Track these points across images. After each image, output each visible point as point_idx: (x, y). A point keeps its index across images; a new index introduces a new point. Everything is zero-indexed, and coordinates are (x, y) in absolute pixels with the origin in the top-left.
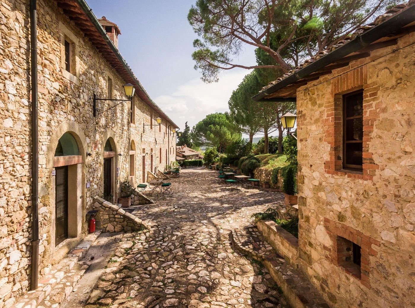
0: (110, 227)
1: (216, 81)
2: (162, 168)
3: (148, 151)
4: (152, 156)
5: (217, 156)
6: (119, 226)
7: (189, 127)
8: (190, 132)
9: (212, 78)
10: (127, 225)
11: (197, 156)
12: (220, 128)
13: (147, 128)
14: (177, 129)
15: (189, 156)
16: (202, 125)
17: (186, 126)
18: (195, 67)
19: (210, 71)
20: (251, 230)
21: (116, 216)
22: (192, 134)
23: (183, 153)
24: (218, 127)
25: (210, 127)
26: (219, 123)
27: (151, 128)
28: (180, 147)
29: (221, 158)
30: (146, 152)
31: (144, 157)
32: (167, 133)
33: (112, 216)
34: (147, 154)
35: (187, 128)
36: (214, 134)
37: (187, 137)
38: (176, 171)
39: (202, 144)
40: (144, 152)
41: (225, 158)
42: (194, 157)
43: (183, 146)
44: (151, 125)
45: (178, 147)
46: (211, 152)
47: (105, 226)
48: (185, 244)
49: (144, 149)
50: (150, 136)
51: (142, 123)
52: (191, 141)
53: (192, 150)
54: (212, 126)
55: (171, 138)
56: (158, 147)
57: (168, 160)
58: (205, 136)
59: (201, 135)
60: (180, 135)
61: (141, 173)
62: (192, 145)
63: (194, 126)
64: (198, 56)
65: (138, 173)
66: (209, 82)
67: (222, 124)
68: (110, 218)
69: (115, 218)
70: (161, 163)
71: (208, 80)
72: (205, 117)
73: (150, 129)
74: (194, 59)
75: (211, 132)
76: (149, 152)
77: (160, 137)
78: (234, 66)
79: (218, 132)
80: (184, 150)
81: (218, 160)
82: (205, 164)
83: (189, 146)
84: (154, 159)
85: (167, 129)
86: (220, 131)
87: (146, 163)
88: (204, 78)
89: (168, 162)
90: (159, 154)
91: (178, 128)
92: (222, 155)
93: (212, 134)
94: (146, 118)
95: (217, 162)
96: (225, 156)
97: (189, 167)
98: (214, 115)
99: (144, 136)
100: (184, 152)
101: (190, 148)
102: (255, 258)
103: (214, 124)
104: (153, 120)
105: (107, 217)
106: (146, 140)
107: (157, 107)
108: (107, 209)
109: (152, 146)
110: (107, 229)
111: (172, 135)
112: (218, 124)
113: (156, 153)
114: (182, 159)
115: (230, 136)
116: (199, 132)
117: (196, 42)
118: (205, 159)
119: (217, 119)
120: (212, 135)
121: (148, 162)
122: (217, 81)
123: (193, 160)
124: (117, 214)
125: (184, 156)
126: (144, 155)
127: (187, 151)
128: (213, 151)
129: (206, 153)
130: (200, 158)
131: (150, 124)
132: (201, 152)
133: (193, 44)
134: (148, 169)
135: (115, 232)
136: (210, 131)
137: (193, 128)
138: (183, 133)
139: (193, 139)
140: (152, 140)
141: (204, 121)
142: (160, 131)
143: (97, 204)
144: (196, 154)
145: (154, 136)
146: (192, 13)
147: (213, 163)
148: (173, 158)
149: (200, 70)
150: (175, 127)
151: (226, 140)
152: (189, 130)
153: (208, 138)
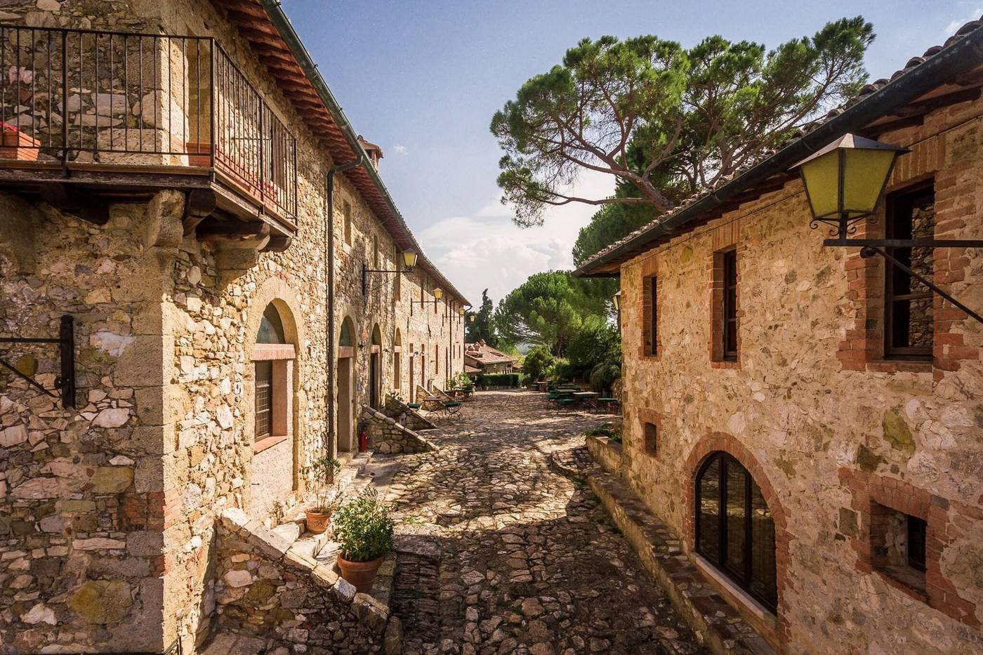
0: (384, 446)
1: (539, 224)
2: (440, 383)
3: (417, 348)
4: (423, 357)
5: (550, 363)
6: (396, 445)
7: (490, 302)
8: (493, 311)
9: (532, 219)
10: (407, 445)
11: (509, 364)
12: (558, 304)
13: (417, 306)
14: (466, 308)
15: (491, 365)
16: (520, 298)
17: (485, 298)
18: (503, 200)
19: (529, 207)
20: (578, 452)
21: (393, 432)
22: (497, 317)
23: (479, 359)
24: (554, 302)
25: (537, 303)
26: (556, 292)
27: (422, 307)
28: (472, 345)
29: (559, 366)
30: (415, 350)
31: (411, 358)
32: (448, 315)
33: (387, 431)
34: (417, 353)
35: (487, 303)
36: (544, 318)
37: (487, 323)
38: (467, 389)
39: (520, 339)
40: (411, 350)
41: (565, 367)
42: (502, 367)
43: (477, 344)
44: (422, 302)
45: (467, 345)
46: (538, 356)
47: (378, 445)
48: (487, 464)
49: (411, 345)
50: (420, 323)
51: (409, 297)
52: (496, 333)
53: (497, 352)
54: (540, 299)
55: (454, 326)
56: (432, 342)
57: (449, 370)
58: (527, 322)
59: (518, 320)
60: (472, 319)
61: (408, 386)
62: (497, 342)
63: (502, 300)
64: (507, 181)
65: (405, 385)
66: (527, 226)
67: (563, 296)
68: (384, 434)
69: (392, 434)
70: (437, 373)
71: (524, 223)
72: (526, 281)
73: (420, 308)
74: (501, 185)
75: (540, 312)
76: (419, 351)
77: (436, 322)
78: (570, 200)
79: (553, 312)
80: (480, 352)
81: (552, 371)
82: (526, 382)
83: (492, 343)
84: (426, 364)
85: (448, 308)
86: (558, 310)
87: (414, 369)
88: (518, 219)
89: (449, 373)
90: (435, 355)
91: (468, 304)
92: (560, 360)
93: (540, 317)
94: (414, 290)
95: (550, 376)
96: (565, 362)
97: (492, 387)
98: (545, 275)
99: (412, 321)
100: (481, 356)
101: (494, 347)
102: (578, 477)
103: (545, 295)
104: (425, 292)
105: (380, 432)
106: (414, 328)
107: (433, 267)
108: (381, 422)
109: (424, 340)
110: (381, 449)
111: (457, 319)
112: (554, 296)
113: (430, 354)
114: (477, 370)
115: (580, 321)
116: (512, 312)
117: (505, 161)
118: (525, 370)
119: (551, 285)
120: (541, 320)
121: (417, 369)
122: (541, 224)
123: (500, 373)
124: (393, 429)
125: (480, 365)
126: (412, 355)
127: (487, 355)
128: (542, 353)
129: (527, 359)
130: (515, 369)
131: (420, 300)
132: (519, 355)
133: (498, 164)
134: (417, 381)
135: (391, 453)
136: (537, 311)
137: (501, 304)
138: (478, 315)
139: (500, 328)
140: (423, 329)
141: (522, 288)
142: (436, 312)
143: (367, 415)
144: (508, 360)
145: (426, 322)
146: (498, 118)
147: (542, 378)
148: (458, 366)
149: (511, 205)
150: (463, 302)
151: (571, 328)
152: (491, 308)
153: (533, 325)
